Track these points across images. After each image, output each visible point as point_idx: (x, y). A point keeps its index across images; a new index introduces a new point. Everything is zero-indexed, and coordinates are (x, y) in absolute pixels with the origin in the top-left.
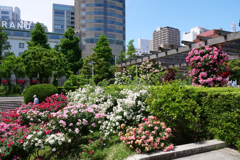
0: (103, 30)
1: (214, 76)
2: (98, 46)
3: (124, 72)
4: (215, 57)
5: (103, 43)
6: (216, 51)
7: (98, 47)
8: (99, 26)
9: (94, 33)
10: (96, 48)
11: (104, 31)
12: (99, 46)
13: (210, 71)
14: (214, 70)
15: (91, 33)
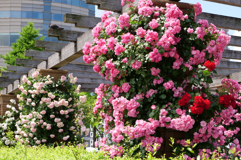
0: (41, 16)
1: (163, 111)
2: (17, 50)
3: (10, 110)
4: (167, 39)
5: (28, 44)
6: (172, 15)
7: (15, 54)
8: (31, 6)
9: (20, 24)
10: (10, 56)
11: (43, 19)
12: (18, 52)
13: (151, 93)
14: (166, 88)
15: (12, 24)
